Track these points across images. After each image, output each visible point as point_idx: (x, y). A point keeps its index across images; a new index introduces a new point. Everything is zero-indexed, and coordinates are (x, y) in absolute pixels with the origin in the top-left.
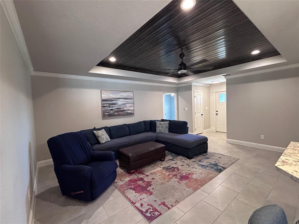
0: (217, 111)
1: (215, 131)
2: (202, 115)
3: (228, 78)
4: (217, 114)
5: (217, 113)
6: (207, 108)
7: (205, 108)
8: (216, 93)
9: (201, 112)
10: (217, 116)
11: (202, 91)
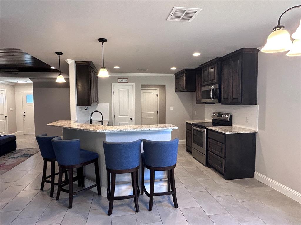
0: (24, 113)
1: (23, 134)
2: (5, 117)
3: (35, 81)
4: (24, 116)
5: (24, 114)
6: (11, 109)
7: (9, 109)
8: (23, 93)
9: (5, 114)
10: (24, 117)
11: (5, 90)
